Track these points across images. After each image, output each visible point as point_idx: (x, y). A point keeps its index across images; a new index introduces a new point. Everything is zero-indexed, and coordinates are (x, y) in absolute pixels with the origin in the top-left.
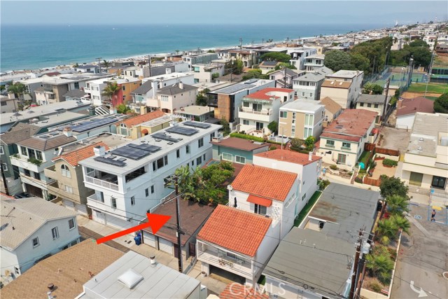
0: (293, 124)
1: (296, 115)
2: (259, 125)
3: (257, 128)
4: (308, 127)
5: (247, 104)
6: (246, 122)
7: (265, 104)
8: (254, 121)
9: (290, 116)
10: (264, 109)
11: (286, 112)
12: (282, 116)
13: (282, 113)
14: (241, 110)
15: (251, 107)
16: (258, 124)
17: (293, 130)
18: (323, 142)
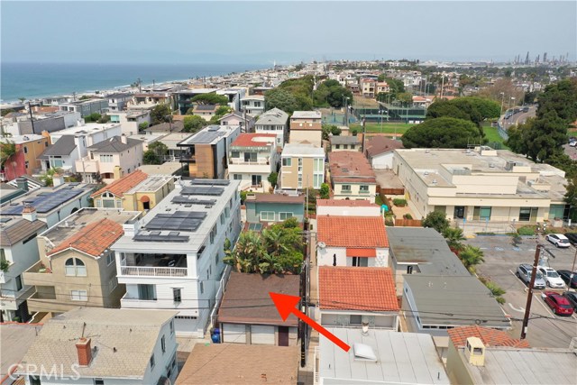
0: (300, 172)
1: (302, 161)
2: (256, 179)
3: (254, 183)
4: (318, 173)
5: (236, 154)
6: (237, 176)
7: (261, 151)
8: (249, 174)
9: (294, 163)
10: (261, 158)
11: (289, 159)
12: (284, 164)
13: (284, 160)
14: (231, 163)
15: (242, 157)
16: (254, 177)
17: (300, 179)
18: (338, 188)
